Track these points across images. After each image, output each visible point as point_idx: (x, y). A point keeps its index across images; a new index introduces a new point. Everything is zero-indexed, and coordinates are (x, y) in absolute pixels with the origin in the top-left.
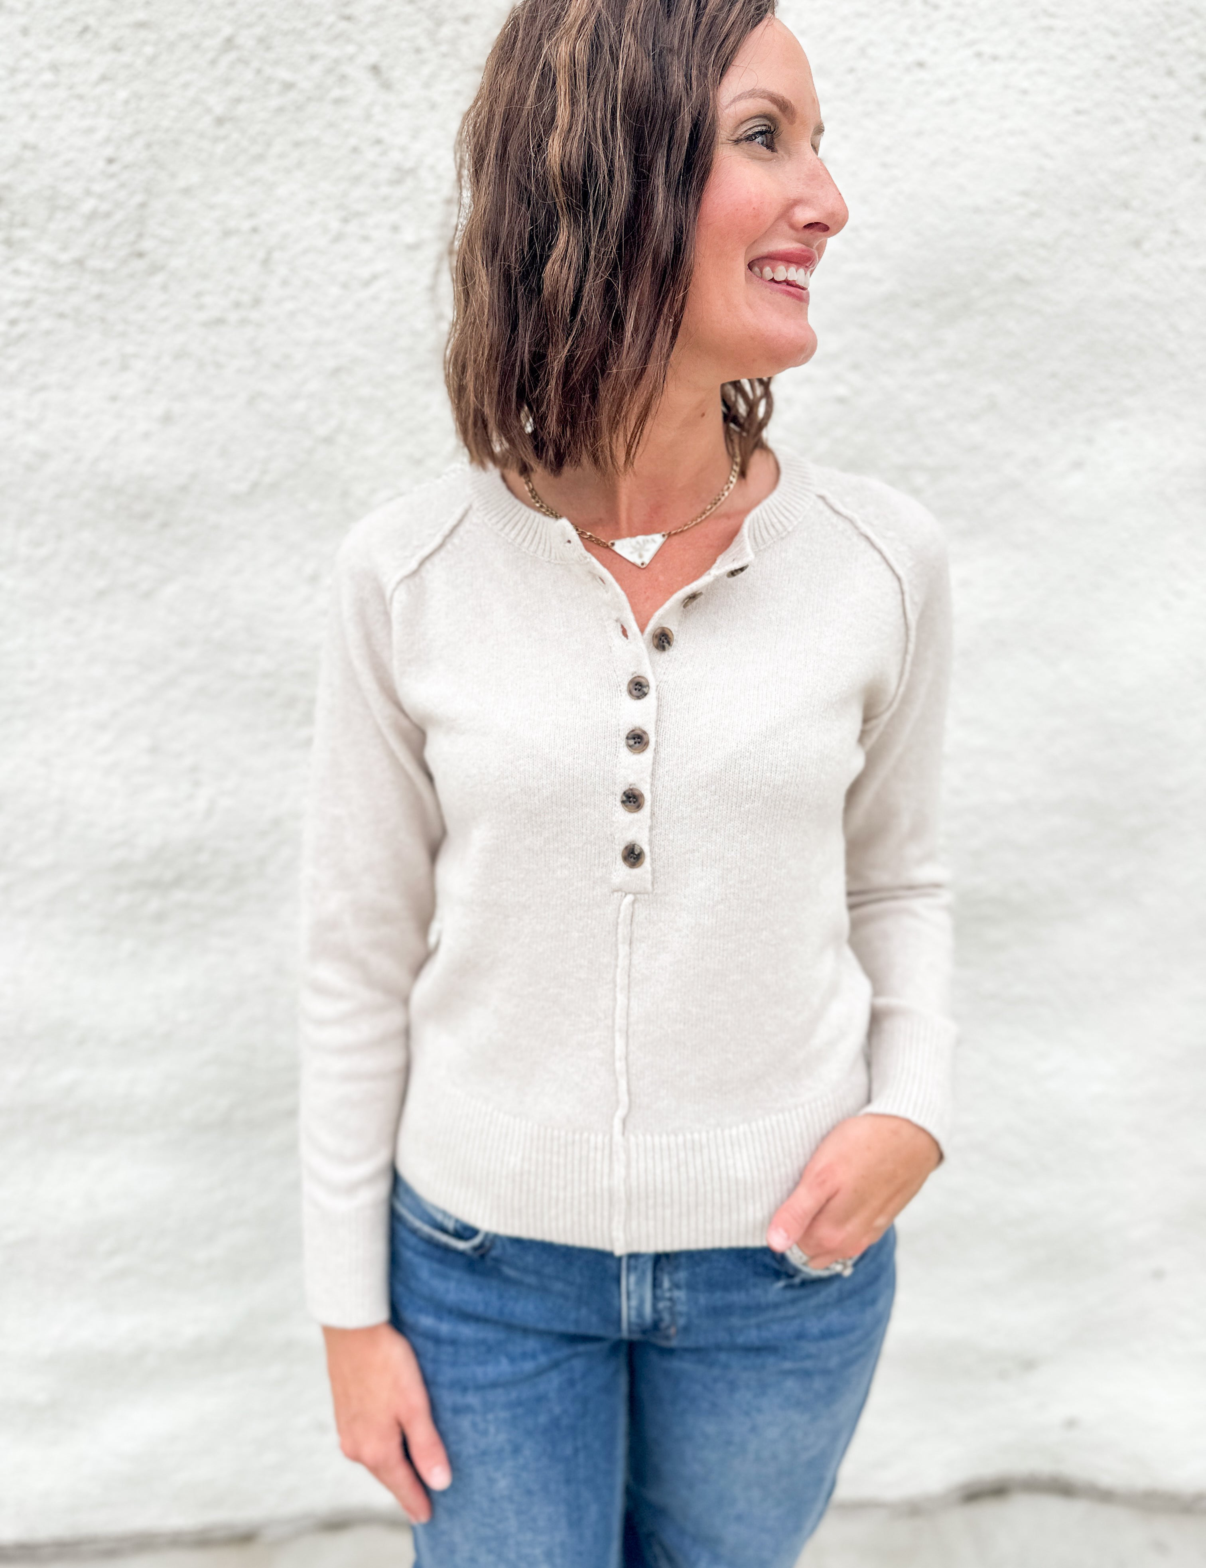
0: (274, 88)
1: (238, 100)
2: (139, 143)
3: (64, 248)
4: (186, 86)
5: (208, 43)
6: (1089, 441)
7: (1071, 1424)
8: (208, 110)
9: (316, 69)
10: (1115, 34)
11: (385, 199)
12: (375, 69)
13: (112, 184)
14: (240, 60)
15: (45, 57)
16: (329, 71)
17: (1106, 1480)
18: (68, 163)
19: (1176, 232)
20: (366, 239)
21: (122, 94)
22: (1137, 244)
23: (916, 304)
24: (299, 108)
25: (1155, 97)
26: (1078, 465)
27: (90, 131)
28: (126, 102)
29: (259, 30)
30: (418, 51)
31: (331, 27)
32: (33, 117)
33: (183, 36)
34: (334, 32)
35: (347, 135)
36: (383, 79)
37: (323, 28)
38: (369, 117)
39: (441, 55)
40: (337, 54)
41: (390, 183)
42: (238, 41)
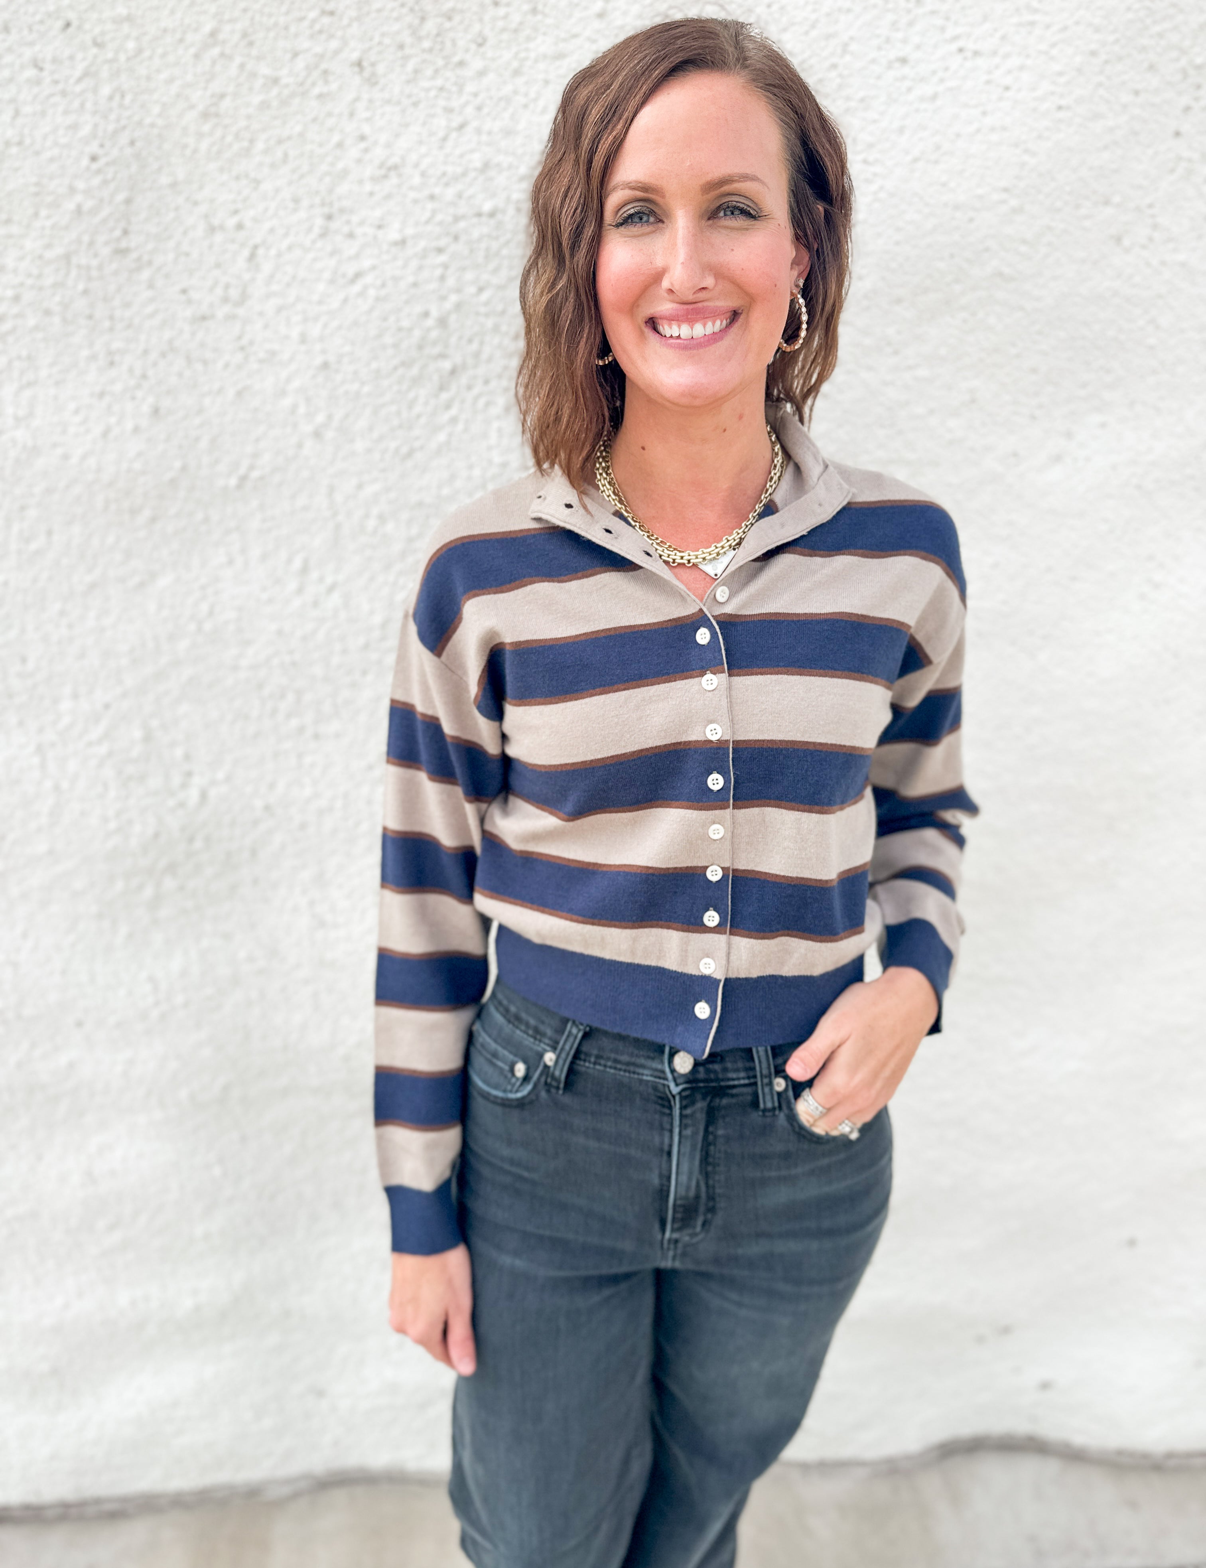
0: (258, 83)
1: (221, 96)
2: (124, 139)
3: (49, 246)
4: (169, 81)
5: (191, 38)
6: (1069, 435)
7: (1045, 1386)
8: (192, 105)
9: (300, 63)
10: (1097, 30)
11: (370, 195)
13: (96, 181)
14: (222, 55)
15: (28, 53)
16: (312, 67)
17: (1079, 1440)
18: (52, 160)
19: (1155, 227)
20: (351, 235)
21: (106, 90)
22: (1118, 240)
23: (899, 301)
24: (283, 104)
25: (1137, 93)
26: (1058, 458)
27: (74, 127)
28: (111, 98)
29: (243, 25)
30: (401, 47)
31: (314, 21)
32: (17, 113)
33: (165, 30)
34: (317, 27)
35: (331, 130)
36: (367, 73)
37: (306, 23)
38: (352, 115)
39: (424, 51)
40: (318, 49)
41: (374, 179)
42: (221, 37)
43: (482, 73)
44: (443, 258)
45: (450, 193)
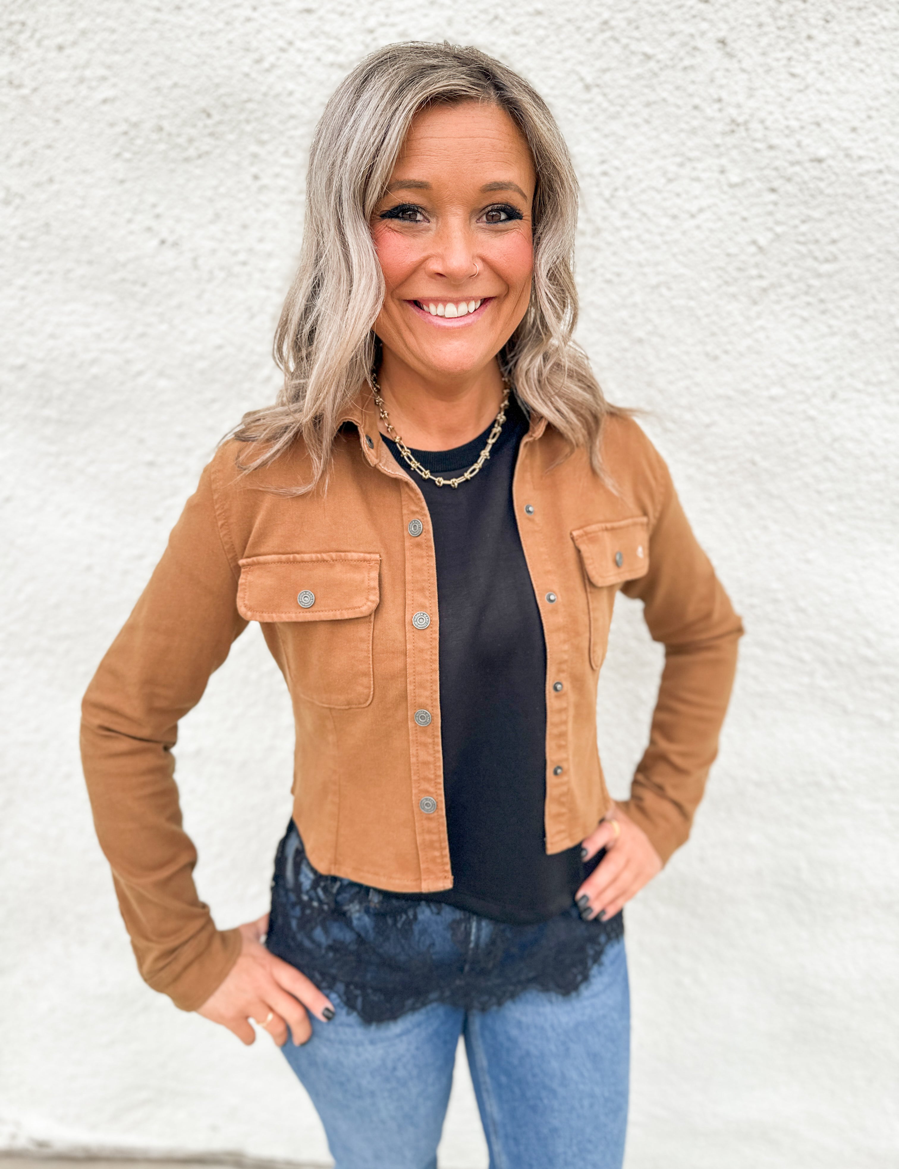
0: (635, 60)
1: (605, 71)
4: (565, 60)
5: (587, 25)
8: (582, 79)
11: (717, 146)
12: (723, 42)
14: (612, 38)
16: (684, 44)
20: (698, 179)
24: (655, 75)
29: (631, 14)
30: (760, 25)
31: (691, 8)
33: (569, 20)
34: (694, 12)
35: (691, 95)
36: (728, 49)
37: (685, 9)
38: (712, 81)
39: (779, 28)
40: (692, 30)
41: (724, 134)
42: (613, 23)
43: (825, 45)
44: (773, 197)
45: (789, 143)
